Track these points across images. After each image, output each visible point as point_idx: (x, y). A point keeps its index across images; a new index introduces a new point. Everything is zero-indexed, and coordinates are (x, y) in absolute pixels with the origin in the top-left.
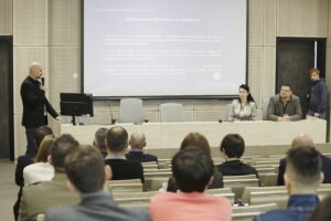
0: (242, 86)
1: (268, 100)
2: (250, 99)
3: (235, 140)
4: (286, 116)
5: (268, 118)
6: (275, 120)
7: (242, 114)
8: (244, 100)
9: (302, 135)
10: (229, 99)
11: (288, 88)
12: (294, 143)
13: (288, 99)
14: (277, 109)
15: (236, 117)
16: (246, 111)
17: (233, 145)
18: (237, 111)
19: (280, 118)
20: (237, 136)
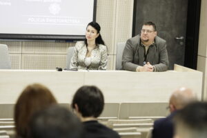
0: (91, 24)
1: (124, 43)
2: (99, 41)
3: (92, 94)
4: (148, 65)
5: (124, 68)
6: (133, 70)
7: (88, 61)
8: (92, 42)
9: (183, 89)
10: (70, 40)
11: (150, 28)
12: (173, 100)
13: (151, 42)
14: (137, 56)
15: (80, 64)
16: (94, 57)
17: (89, 100)
18: (82, 57)
19: (139, 67)
20: (94, 89)
